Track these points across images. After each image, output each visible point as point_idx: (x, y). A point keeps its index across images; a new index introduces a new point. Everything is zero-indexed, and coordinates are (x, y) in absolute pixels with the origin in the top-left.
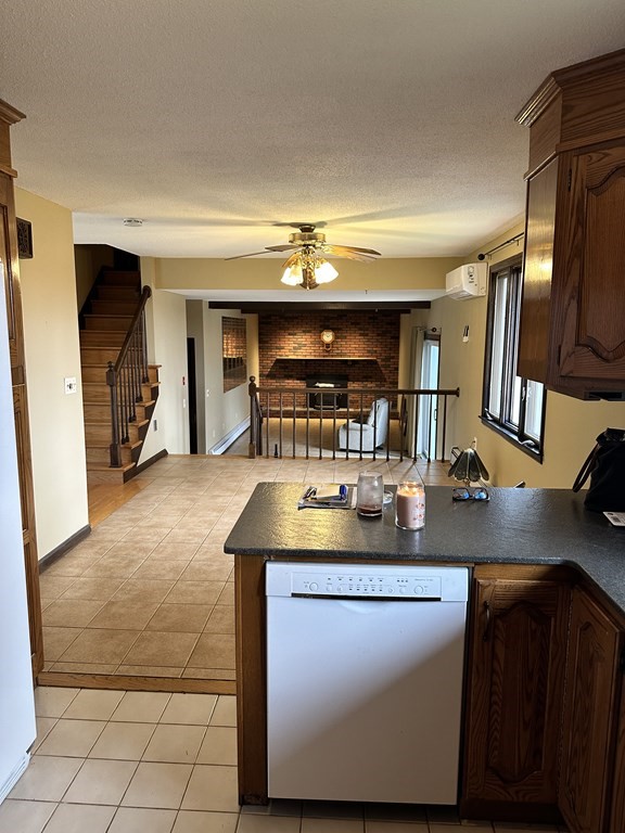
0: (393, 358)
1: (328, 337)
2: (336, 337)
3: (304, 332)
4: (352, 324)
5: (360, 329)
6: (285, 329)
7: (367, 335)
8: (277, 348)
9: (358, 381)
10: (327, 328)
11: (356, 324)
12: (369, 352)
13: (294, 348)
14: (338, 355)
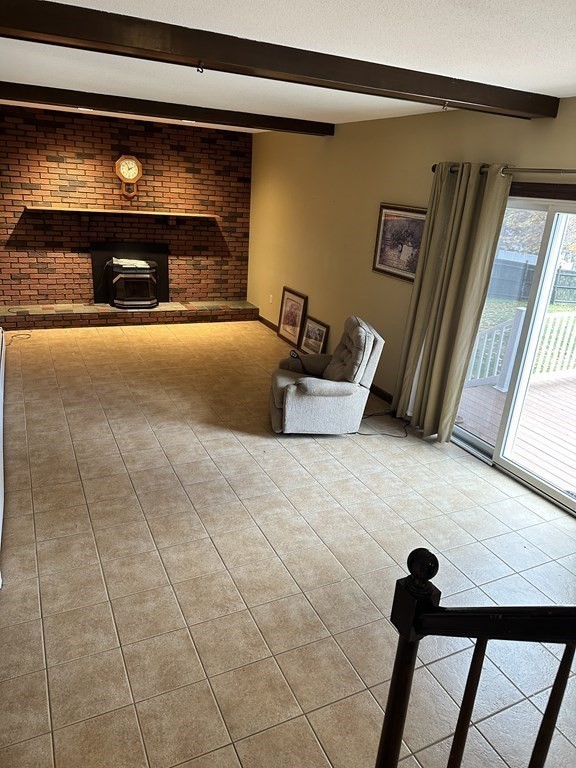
0: (241, 215)
1: (129, 170)
2: (145, 172)
3: (79, 156)
4: (173, 148)
5: (187, 160)
6: (38, 147)
7: (198, 171)
8: (23, 186)
9: (185, 255)
10: (126, 152)
11: (179, 149)
12: (202, 202)
13: (62, 189)
14: (148, 205)
